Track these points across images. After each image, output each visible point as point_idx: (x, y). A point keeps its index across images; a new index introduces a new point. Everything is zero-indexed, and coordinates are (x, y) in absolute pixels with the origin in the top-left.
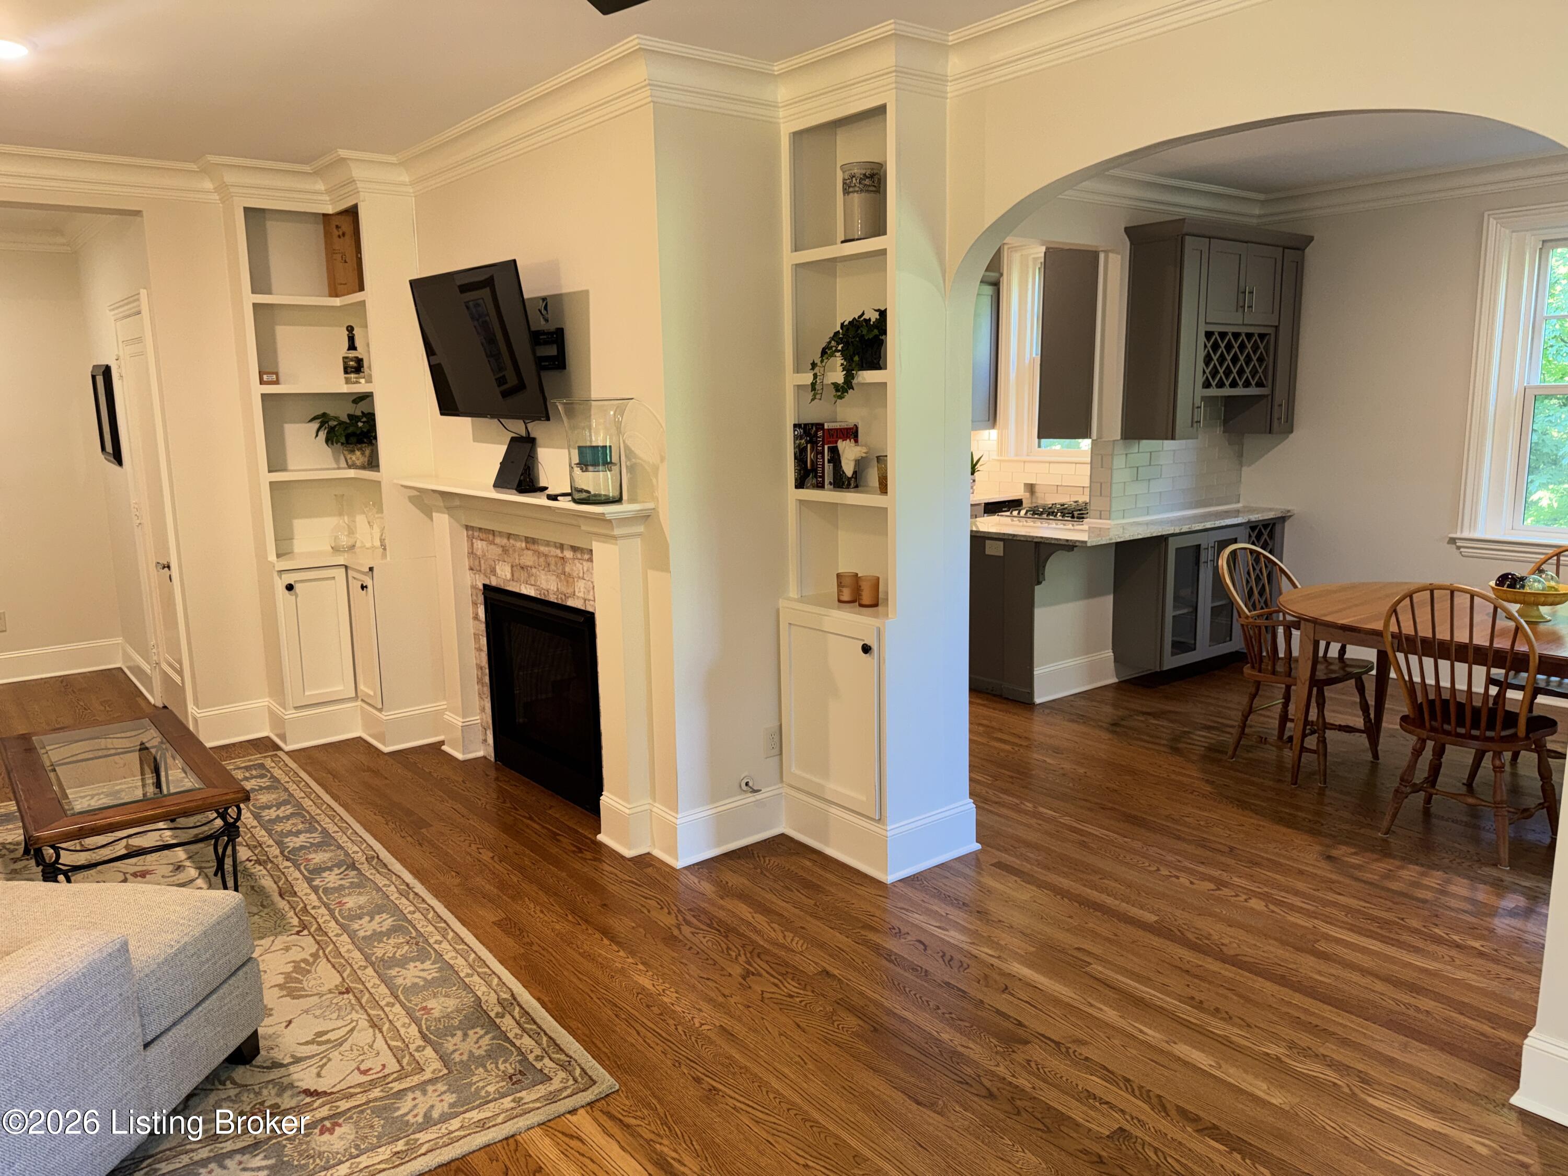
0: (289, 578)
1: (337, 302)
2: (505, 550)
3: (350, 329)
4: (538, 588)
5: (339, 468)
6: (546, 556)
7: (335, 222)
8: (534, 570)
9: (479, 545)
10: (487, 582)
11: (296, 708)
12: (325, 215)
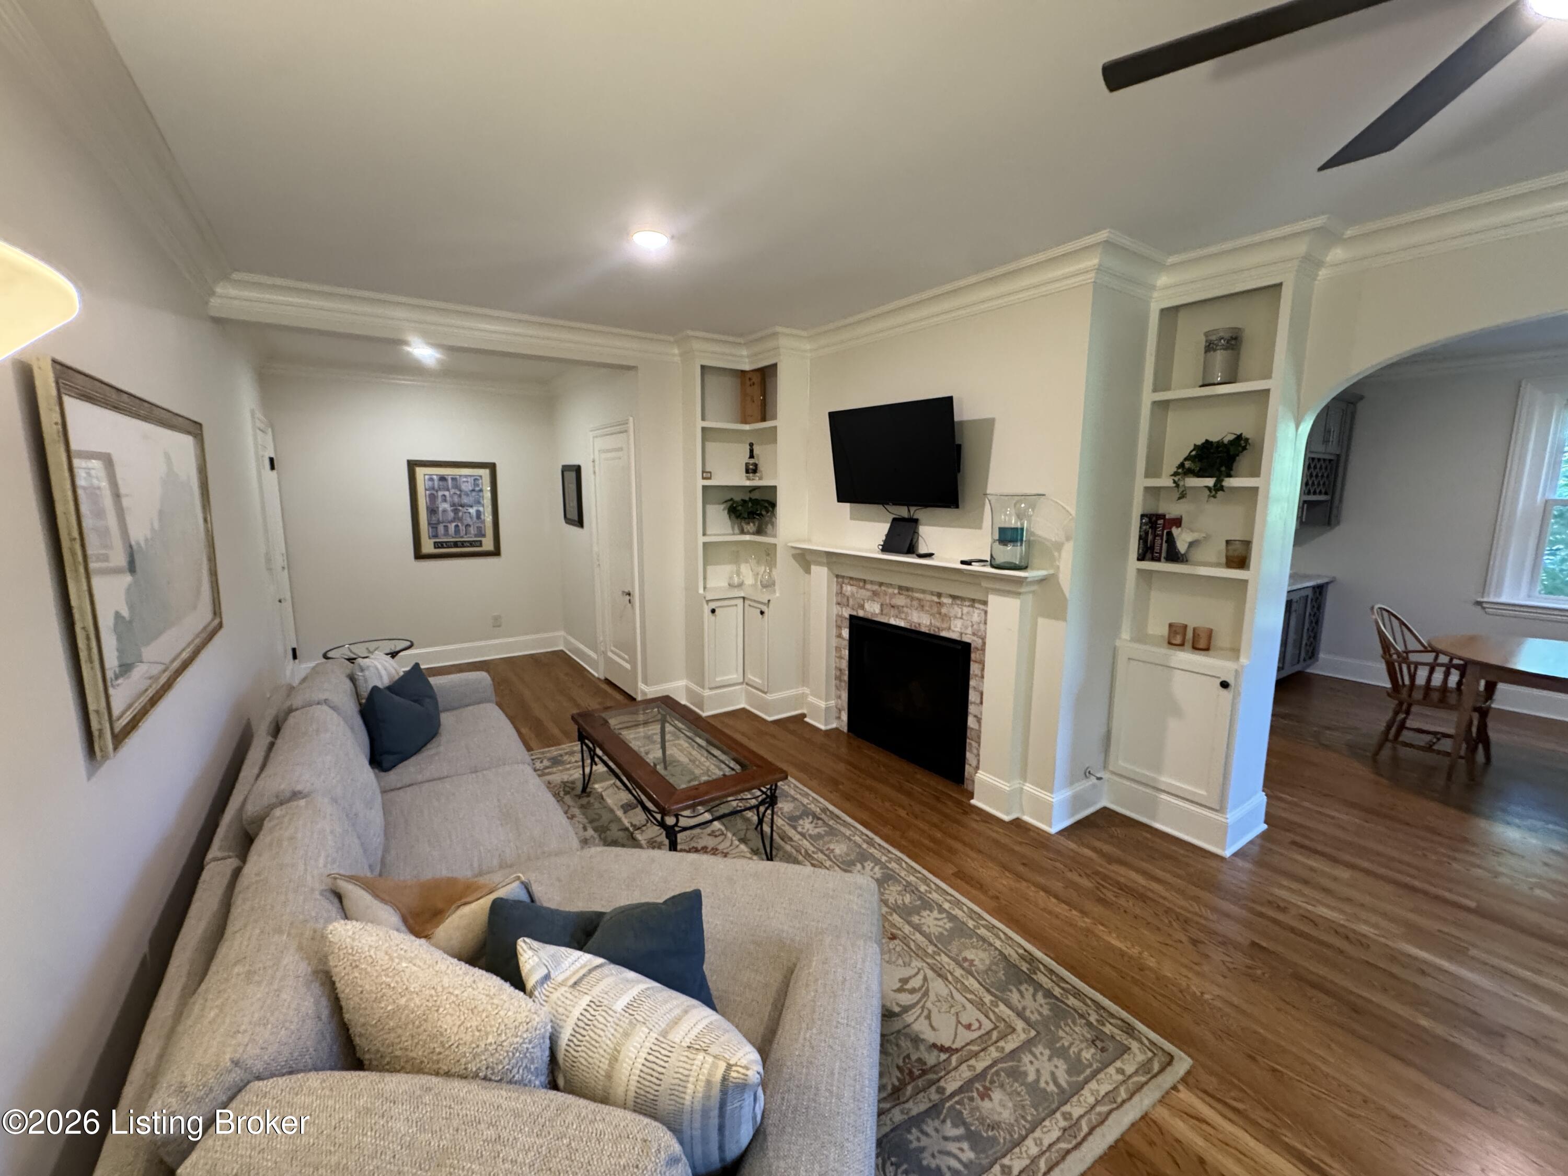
0: (713, 605)
1: (747, 427)
2: (875, 593)
3: (751, 445)
4: (911, 622)
5: (734, 534)
6: (919, 600)
7: (748, 376)
8: (905, 609)
9: (848, 589)
10: (854, 613)
11: (711, 689)
12: (743, 372)
